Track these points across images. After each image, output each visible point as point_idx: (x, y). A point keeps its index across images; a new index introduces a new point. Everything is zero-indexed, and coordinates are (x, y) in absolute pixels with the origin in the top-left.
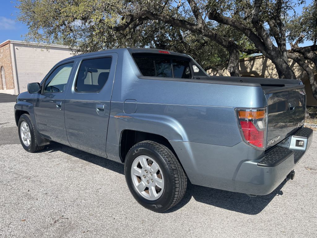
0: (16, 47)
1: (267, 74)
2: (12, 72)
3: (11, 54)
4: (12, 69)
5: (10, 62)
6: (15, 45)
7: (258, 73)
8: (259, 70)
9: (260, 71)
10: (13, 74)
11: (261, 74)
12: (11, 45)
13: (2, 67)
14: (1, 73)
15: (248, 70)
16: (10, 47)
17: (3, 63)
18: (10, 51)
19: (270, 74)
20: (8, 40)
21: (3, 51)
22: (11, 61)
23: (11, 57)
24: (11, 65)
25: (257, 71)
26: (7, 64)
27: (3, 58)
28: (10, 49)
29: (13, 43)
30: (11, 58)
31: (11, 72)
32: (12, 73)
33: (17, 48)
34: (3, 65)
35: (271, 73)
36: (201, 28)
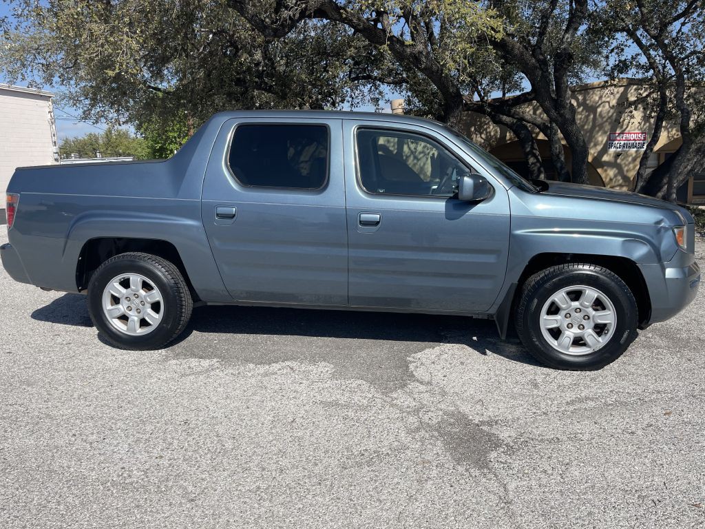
1: (406, 152)
7: (391, 149)
8: (392, 144)
9: (394, 146)
11: (396, 151)
19: (412, 152)
25: (388, 145)
35: (414, 150)
36: (420, 53)
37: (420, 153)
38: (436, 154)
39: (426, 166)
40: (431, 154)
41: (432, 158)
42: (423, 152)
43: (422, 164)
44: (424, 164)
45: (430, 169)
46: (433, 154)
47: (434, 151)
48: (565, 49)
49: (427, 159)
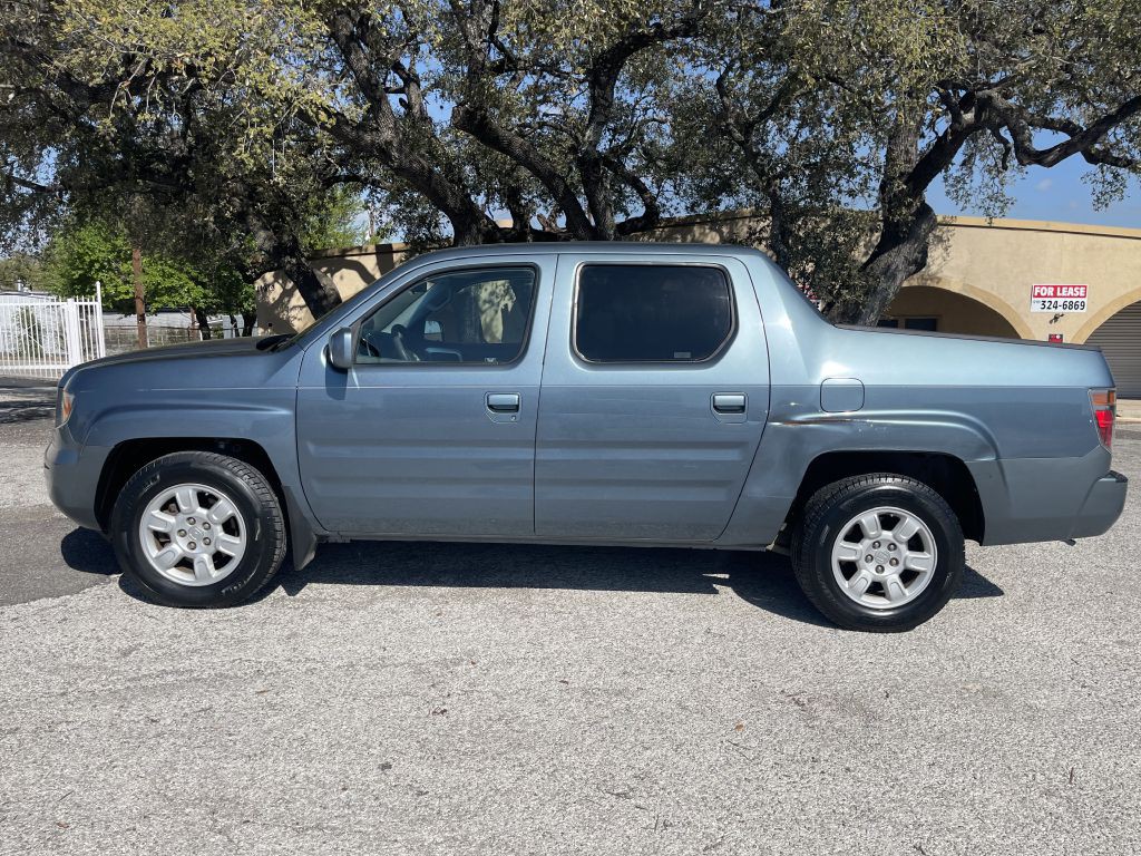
36: (389, 143)
37: (485, 302)
38: (510, 305)
39: (494, 323)
40: (502, 306)
41: (505, 311)
42: (490, 302)
43: (488, 320)
44: (492, 320)
45: (501, 328)
46: (506, 306)
47: (506, 302)
48: (587, 152)
49: (496, 312)
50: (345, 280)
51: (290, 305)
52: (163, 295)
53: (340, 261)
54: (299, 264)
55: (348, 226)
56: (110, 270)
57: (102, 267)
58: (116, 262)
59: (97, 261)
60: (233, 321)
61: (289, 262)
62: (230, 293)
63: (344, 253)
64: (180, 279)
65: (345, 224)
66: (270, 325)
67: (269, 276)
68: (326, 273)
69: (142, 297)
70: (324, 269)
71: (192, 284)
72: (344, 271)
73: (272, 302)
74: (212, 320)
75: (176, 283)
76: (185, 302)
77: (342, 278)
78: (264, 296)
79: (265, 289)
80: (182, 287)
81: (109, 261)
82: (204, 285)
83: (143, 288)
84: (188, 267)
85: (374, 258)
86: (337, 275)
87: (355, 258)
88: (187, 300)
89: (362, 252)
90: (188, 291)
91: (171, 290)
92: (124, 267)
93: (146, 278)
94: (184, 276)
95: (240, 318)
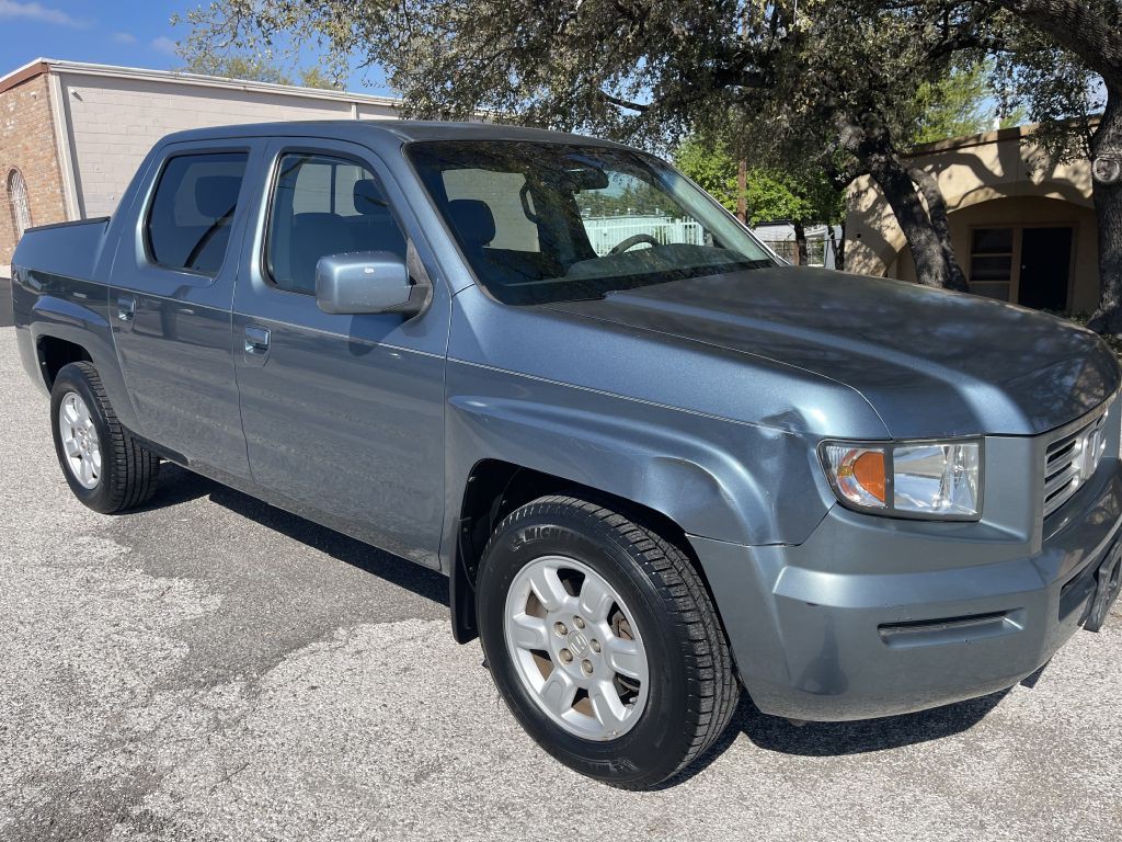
0: (71, 90)
2: (62, 191)
3: (52, 119)
4: (60, 178)
5: (49, 152)
6: (67, 78)
10: (64, 201)
12: (54, 81)
13: (13, 172)
14: (10, 196)
15: (1037, 177)
16: (48, 88)
17: (18, 156)
18: (50, 105)
20: (39, 60)
21: (15, 108)
22: (55, 146)
23: (53, 128)
24: (54, 164)
26: (36, 159)
27: (15, 134)
28: (49, 97)
29: (60, 74)
30: (54, 137)
31: (58, 191)
32: (63, 196)
33: (75, 94)
34: (20, 163)
50: (954, 179)
51: (883, 215)
52: (762, 208)
53: (951, 155)
54: (889, 162)
55: (970, 115)
56: (718, 186)
57: (711, 184)
58: (725, 178)
59: (708, 179)
60: (831, 231)
61: (877, 161)
62: (827, 202)
63: (957, 145)
64: (779, 191)
65: (967, 113)
66: (859, 236)
67: (863, 181)
68: (930, 172)
69: (744, 211)
70: (930, 167)
71: (790, 195)
72: (954, 168)
73: (864, 210)
74: (809, 232)
75: (775, 195)
76: (781, 214)
77: (950, 177)
78: (856, 204)
79: (859, 195)
80: (780, 198)
81: (718, 178)
82: (802, 196)
83: (744, 203)
84: (788, 179)
85: (994, 147)
86: (945, 173)
87: (970, 150)
88: (784, 212)
89: (980, 141)
90: (786, 204)
91: (770, 203)
92: (730, 183)
93: (748, 193)
94: (783, 188)
95: (838, 230)
